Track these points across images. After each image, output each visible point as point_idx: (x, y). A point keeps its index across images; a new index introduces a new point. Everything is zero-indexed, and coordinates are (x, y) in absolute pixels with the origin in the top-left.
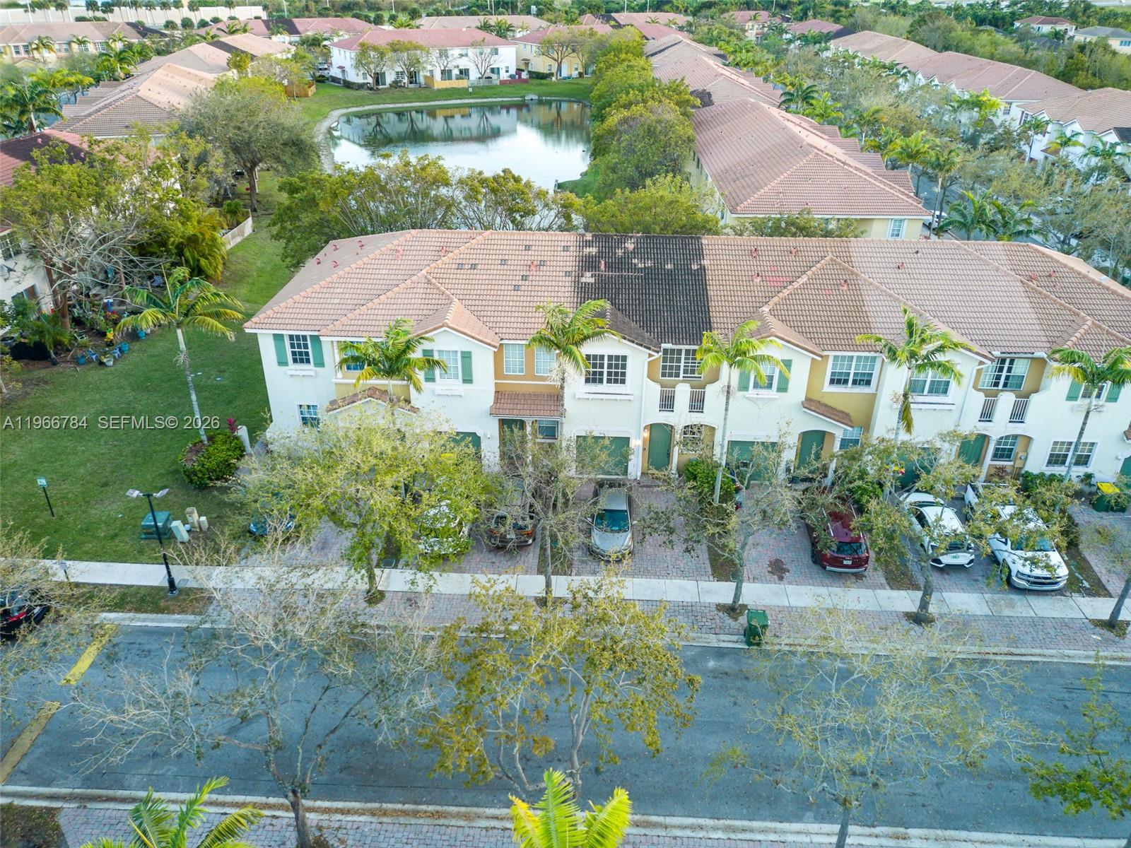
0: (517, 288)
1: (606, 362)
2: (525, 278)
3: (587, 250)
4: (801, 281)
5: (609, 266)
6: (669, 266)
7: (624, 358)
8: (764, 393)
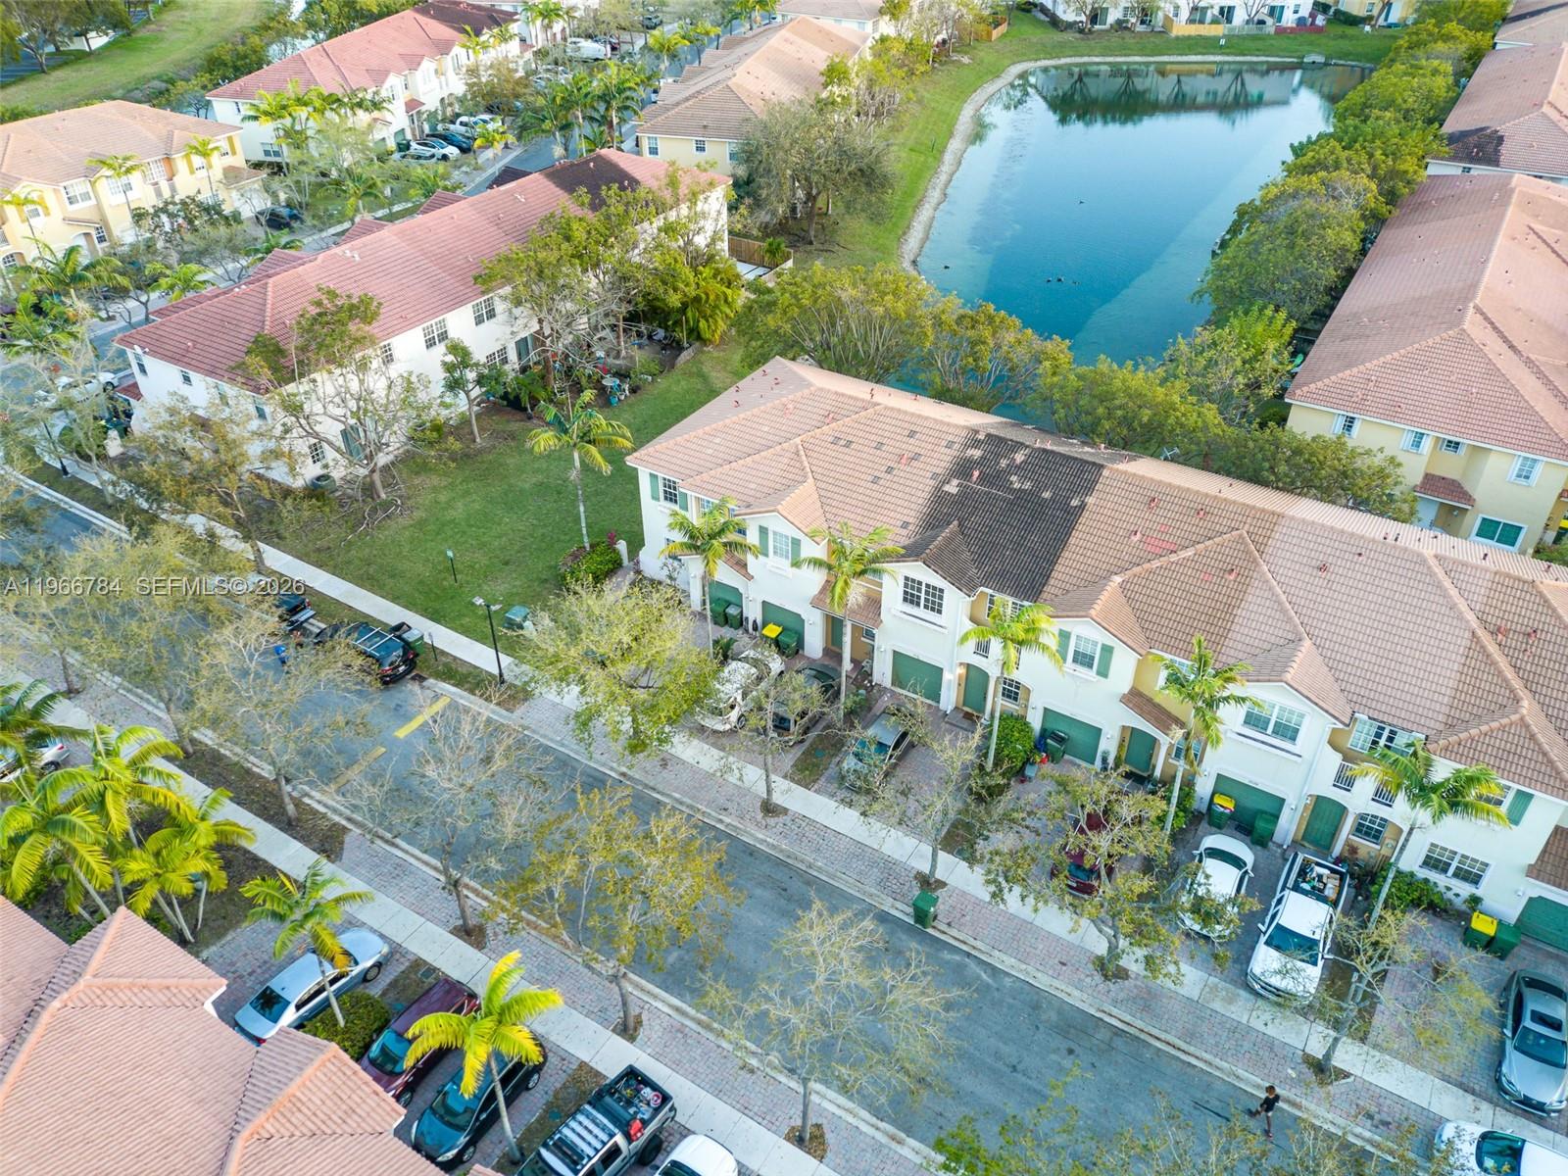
0: (876, 480)
1: (924, 588)
2: (889, 470)
3: (970, 452)
4: (1183, 554)
5: (982, 479)
6: (1047, 495)
7: (942, 591)
8: (1082, 671)
